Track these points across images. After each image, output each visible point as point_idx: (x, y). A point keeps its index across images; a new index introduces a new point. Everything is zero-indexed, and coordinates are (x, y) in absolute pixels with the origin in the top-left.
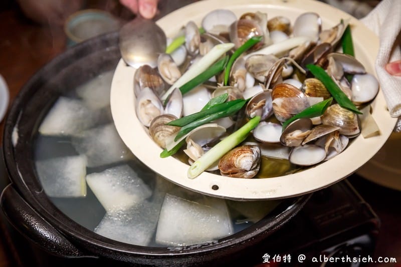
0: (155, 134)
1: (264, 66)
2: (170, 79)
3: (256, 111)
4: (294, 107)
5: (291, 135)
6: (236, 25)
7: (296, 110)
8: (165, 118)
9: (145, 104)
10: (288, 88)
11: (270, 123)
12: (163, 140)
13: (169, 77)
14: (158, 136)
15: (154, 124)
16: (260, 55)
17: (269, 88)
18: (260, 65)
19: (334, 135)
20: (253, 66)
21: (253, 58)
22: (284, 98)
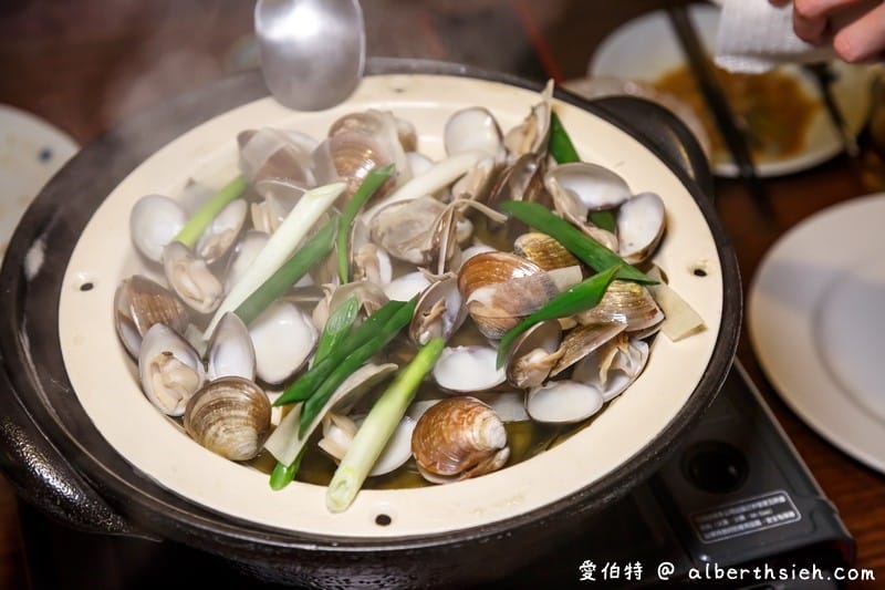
0: (204, 433)
1: (417, 225)
2: (201, 301)
3: (431, 328)
4: (525, 299)
5: (527, 360)
6: (327, 149)
7: (530, 306)
8: (221, 389)
9: (160, 363)
10: (498, 261)
11: (460, 348)
12: (229, 440)
13: (198, 296)
14: (216, 435)
15: (196, 408)
16: (402, 203)
17: (445, 271)
18: (408, 224)
19: (618, 341)
20: (390, 231)
21: (386, 213)
22: (495, 284)
